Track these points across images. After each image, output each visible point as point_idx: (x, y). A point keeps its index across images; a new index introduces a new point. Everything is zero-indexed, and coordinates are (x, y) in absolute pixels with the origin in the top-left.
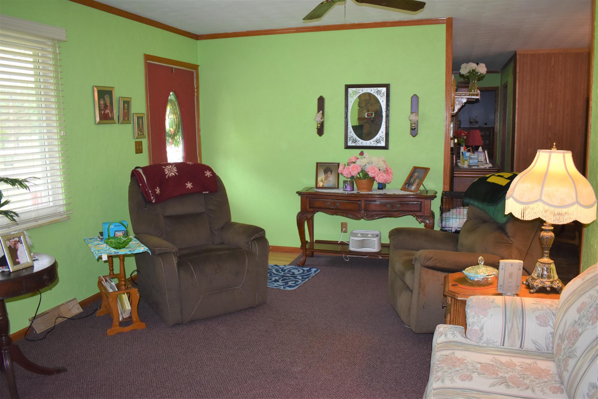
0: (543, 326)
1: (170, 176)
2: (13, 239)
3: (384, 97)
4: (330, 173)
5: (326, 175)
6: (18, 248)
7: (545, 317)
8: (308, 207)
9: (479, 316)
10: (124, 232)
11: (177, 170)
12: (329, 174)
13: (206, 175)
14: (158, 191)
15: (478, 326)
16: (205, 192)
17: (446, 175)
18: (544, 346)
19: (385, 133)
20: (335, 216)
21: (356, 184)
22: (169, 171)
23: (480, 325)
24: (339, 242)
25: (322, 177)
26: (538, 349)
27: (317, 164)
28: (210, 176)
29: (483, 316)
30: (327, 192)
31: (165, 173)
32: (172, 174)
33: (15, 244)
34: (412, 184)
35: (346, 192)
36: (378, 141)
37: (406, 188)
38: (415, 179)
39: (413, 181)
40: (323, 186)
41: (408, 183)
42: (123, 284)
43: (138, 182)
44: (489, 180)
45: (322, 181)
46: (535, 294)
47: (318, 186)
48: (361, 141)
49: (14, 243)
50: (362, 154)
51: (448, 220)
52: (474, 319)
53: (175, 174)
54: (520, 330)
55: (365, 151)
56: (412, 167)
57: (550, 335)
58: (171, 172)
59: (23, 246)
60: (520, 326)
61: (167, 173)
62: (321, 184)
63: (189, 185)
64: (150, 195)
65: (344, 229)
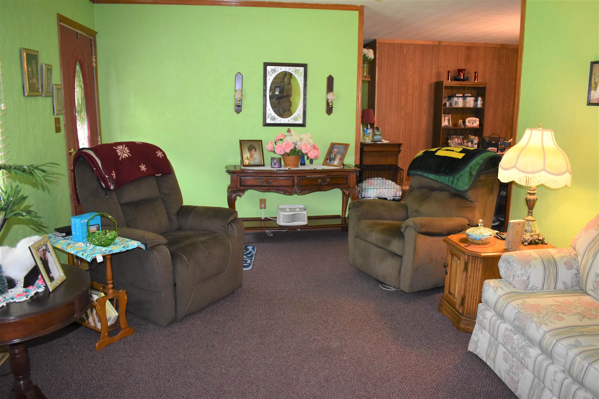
0: (570, 269)
1: (123, 158)
2: (41, 247)
3: (302, 76)
4: (254, 150)
5: (251, 153)
6: (48, 259)
7: (570, 262)
8: (238, 185)
9: (526, 269)
10: (97, 226)
11: (129, 150)
12: (254, 152)
13: (158, 155)
14: (114, 174)
15: (526, 277)
16: (158, 175)
17: (358, 150)
18: (570, 285)
19: (302, 111)
20: (267, 193)
21: (283, 160)
22: (121, 152)
23: (527, 276)
24: (263, 219)
25: (247, 155)
26: (566, 288)
27: (241, 141)
28: (162, 157)
29: (528, 268)
30: (258, 169)
31: (118, 154)
32: (125, 156)
33: (44, 254)
34: (334, 159)
35: (275, 169)
36: (295, 119)
37: (328, 163)
38: (335, 155)
39: (333, 156)
40: (250, 164)
41: (329, 159)
42: (110, 287)
43: (91, 166)
44: (437, 154)
45: (248, 158)
46: (529, 246)
47: (244, 164)
48: (280, 118)
49: (42, 252)
50: (289, 131)
51: (367, 191)
52: (522, 271)
53: (128, 155)
54: (555, 275)
55: (291, 128)
56: (330, 143)
57: (575, 276)
58: (124, 153)
59: (51, 255)
60: (555, 272)
61: (119, 154)
62: (247, 162)
63: (143, 168)
64: (107, 180)
65: (263, 206)
